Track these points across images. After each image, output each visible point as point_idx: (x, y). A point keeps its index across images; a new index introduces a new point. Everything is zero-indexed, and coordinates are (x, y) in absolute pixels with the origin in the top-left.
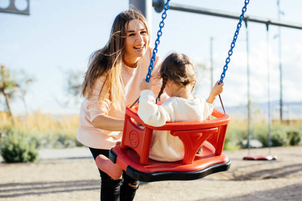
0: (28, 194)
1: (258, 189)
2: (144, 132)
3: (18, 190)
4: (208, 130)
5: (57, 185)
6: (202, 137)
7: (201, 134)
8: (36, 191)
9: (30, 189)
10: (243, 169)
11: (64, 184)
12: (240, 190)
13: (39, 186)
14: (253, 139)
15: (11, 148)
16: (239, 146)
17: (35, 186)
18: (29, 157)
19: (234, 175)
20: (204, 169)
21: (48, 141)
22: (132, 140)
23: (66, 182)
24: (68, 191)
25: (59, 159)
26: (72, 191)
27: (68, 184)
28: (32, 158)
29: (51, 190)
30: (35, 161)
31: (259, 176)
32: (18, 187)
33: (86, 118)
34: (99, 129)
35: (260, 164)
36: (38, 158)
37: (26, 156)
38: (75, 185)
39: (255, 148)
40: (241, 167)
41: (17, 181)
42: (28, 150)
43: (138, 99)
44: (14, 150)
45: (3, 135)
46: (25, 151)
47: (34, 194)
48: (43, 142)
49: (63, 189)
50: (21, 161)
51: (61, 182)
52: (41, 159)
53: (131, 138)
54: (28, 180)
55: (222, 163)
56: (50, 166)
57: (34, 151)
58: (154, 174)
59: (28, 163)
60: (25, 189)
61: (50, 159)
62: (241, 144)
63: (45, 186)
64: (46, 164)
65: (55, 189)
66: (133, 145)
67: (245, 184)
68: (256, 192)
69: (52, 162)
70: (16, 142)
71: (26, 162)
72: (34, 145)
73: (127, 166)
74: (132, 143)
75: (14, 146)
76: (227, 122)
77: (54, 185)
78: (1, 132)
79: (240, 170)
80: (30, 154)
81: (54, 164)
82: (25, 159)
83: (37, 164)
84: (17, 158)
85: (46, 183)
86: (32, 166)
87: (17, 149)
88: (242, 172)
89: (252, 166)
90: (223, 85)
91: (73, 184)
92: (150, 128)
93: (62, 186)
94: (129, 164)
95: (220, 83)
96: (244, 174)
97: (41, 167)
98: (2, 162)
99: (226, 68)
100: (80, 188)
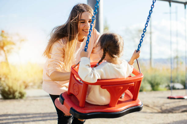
0: (16, 122)
1: (175, 120)
2: (82, 85)
3: (9, 119)
4: (127, 84)
5: (37, 115)
6: (122, 89)
7: (122, 88)
8: (21, 120)
9: (17, 119)
10: (168, 105)
11: (42, 115)
12: (163, 120)
13: (25, 116)
14: (178, 82)
15: (7, 89)
16: (168, 88)
17: (22, 117)
18: (20, 95)
19: (161, 109)
20: (123, 111)
21: (34, 84)
22: (75, 90)
23: (43, 114)
24: (43, 120)
25: (41, 96)
26: (46, 120)
27: (44, 115)
28: (22, 96)
29: (32, 119)
30: (24, 98)
31: (179, 110)
32: (10, 117)
33: (47, 74)
34: (56, 82)
35: (180, 102)
36: (26, 96)
37: (17, 94)
38: (49, 116)
39: (178, 89)
40: (167, 103)
41: (9, 113)
42: (19, 90)
43: (79, 63)
44: (9, 91)
45: (3, 79)
46: (16, 91)
47: (19, 122)
48: (31, 84)
49: (40, 119)
50: (14, 98)
51: (40, 114)
52: (28, 97)
53: (74, 89)
54: (17, 112)
55: (137, 106)
56: (34, 102)
57: (23, 91)
58: (88, 114)
59: (19, 99)
60: (14, 119)
61: (34, 97)
62: (169, 86)
63: (28, 116)
64: (32, 100)
65: (35, 119)
66: (75, 94)
67: (167, 116)
68: (174, 122)
69: (36, 98)
70: (10, 85)
71: (17, 99)
72: (23, 87)
73: (70, 107)
74: (75, 92)
75: (9, 88)
76: (141, 78)
77: (34, 115)
78: (1, 77)
79: (166, 105)
80: (20, 93)
81: (37, 100)
82: (17, 97)
83: (25, 100)
84: (11, 96)
85: (29, 114)
86: (22, 101)
87: (11, 90)
88: (167, 107)
89: (174, 102)
90: (139, 53)
91: (47, 115)
92: (86, 83)
93: (40, 117)
94: (72, 106)
95: (138, 51)
96: (168, 108)
97: (28, 102)
98: (1, 99)
99: (141, 41)
100: (52, 118)
